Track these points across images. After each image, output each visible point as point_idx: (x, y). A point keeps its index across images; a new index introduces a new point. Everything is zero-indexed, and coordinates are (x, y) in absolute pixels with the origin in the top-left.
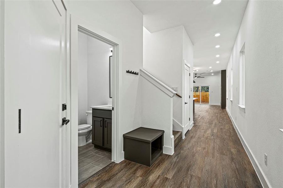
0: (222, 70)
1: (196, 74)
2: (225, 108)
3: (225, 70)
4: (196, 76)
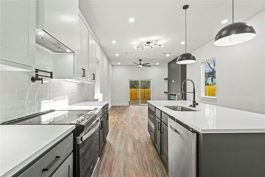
4: (140, 63)
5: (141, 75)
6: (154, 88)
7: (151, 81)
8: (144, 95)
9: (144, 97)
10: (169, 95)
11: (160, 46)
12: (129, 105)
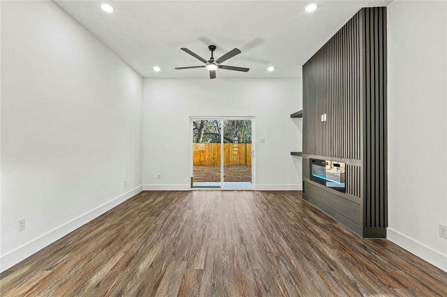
4: (212, 58)
6: (263, 141)
7: (254, 120)
8: (246, 156)
9: (246, 160)
10: (308, 162)
12: (192, 187)
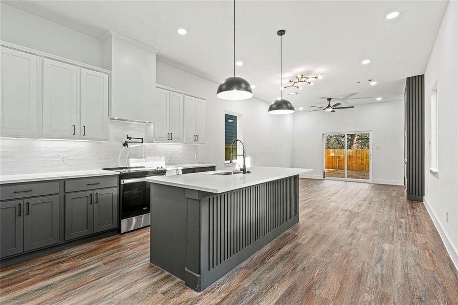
0: (408, 79)
1: (329, 99)
2: (422, 201)
3: (421, 78)
4: (329, 105)
5: (346, 125)
6: (379, 148)
7: (371, 134)
11: (316, 78)
12: (322, 178)
